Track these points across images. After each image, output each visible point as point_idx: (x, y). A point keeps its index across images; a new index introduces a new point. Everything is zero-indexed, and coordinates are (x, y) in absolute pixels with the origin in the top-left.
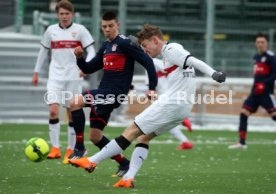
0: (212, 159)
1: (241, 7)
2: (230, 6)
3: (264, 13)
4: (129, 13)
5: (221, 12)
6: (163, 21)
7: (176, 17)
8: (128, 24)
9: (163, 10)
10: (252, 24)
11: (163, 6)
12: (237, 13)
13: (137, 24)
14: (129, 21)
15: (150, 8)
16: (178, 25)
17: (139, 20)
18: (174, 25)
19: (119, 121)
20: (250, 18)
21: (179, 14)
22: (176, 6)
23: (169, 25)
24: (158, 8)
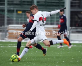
0: (37, 52)
1: (45, 2)
2: (42, 2)
3: (53, 4)
4: (8, 4)
5: (39, 4)
6: (20, 7)
7: (24, 5)
8: (8, 8)
9: (20, 3)
10: (49, 7)
11: (19, 2)
12: (44, 4)
13: (11, 8)
14: (8, 7)
15: (15, 3)
16: (25, 8)
17: (12, 6)
18: (23, 8)
19: (6, 40)
20: (48, 5)
21: (25, 4)
22: (24, 2)
23: (22, 8)
24: (18, 3)
